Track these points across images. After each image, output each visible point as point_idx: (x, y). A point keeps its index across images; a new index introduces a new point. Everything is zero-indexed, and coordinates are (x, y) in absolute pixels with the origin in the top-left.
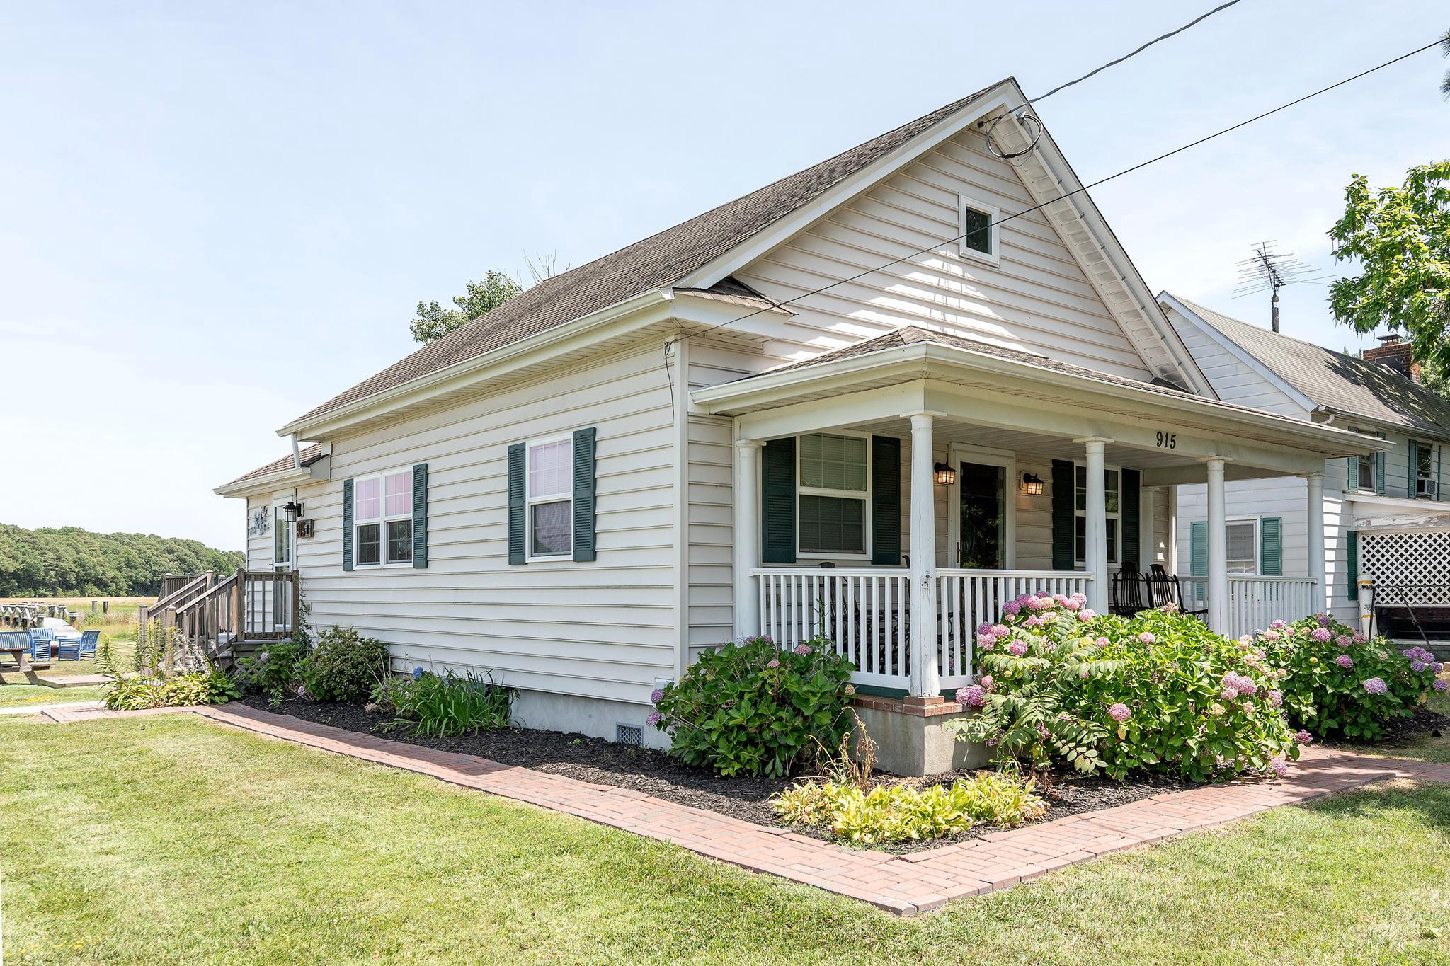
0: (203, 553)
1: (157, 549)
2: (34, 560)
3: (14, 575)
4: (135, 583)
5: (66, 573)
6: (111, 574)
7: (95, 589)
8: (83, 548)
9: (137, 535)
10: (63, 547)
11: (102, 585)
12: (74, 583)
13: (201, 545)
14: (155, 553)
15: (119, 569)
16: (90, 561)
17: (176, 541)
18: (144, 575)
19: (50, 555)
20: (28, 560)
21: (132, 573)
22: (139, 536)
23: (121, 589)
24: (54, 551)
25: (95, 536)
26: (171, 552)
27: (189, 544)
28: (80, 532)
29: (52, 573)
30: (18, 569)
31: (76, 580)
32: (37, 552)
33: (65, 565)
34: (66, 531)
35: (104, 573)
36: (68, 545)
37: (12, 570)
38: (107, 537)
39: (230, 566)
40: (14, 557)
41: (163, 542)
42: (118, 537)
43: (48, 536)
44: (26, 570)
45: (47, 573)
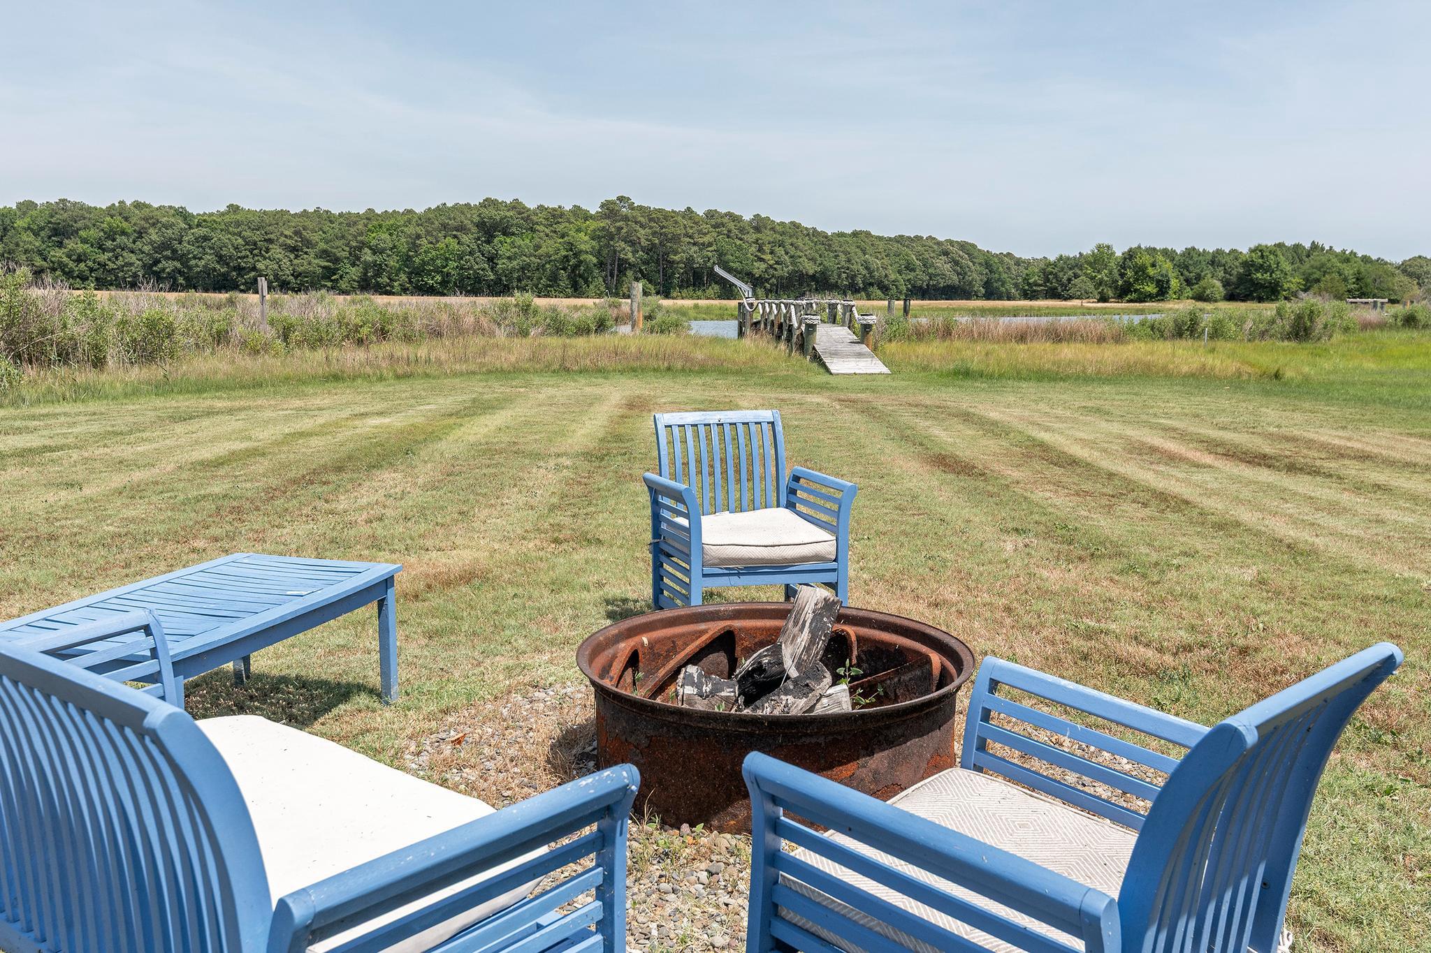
0: (976, 254)
1: (934, 251)
2: (829, 263)
3: (813, 277)
4: (914, 287)
5: (855, 276)
6: (892, 277)
7: (879, 292)
8: (870, 250)
9: (916, 237)
10: (853, 249)
11: (884, 289)
12: (861, 286)
13: (974, 246)
14: (932, 255)
15: (900, 272)
16: (876, 263)
17: (951, 242)
18: (922, 278)
19: (843, 257)
20: (825, 262)
21: (911, 276)
22: (918, 238)
23: (901, 293)
24: (846, 253)
25: (880, 238)
26: (946, 253)
27: (964, 246)
28: (868, 234)
29: (844, 276)
30: (816, 271)
31: (863, 282)
32: (832, 254)
33: (855, 267)
34: (855, 234)
35: (886, 276)
36: (858, 247)
37: (811, 272)
38: (890, 239)
39: (1001, 269)
40: (813, 259)
41: (939, 243)
42: (900, 239)
43: (841, 239)
44: (823, 273)
45: (839, 276)
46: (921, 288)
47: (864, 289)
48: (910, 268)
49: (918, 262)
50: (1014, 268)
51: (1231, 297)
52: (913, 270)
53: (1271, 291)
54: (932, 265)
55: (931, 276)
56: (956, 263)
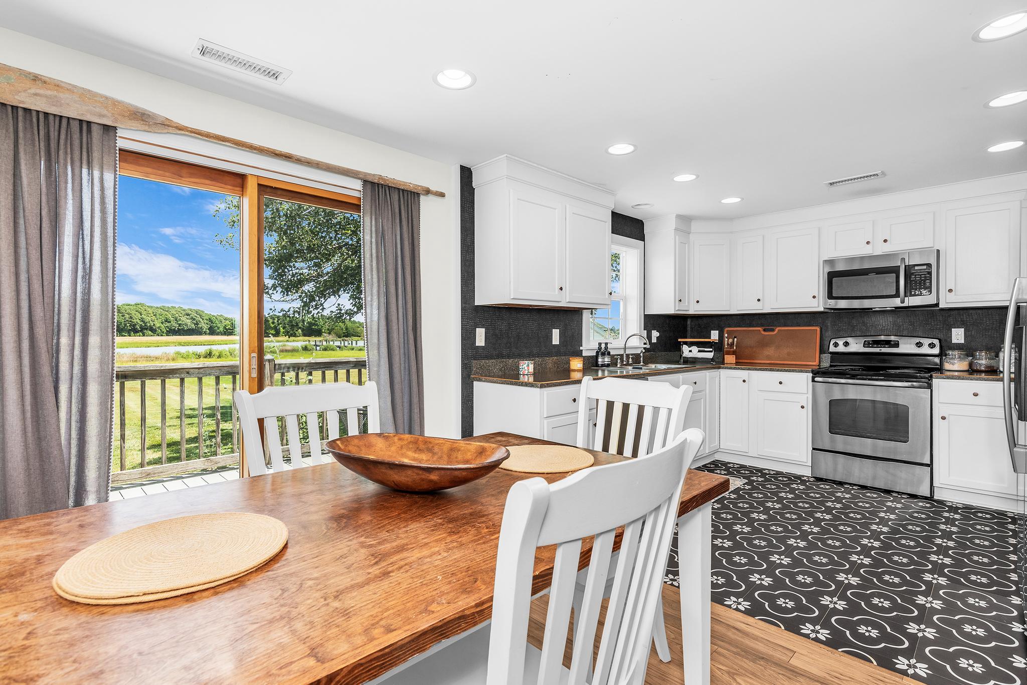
46: (174, 330)
47: (141, 331)
48: (167, 321)
49: (172, 319)
50: (223, 321)
51: (305, 335)
52: (170, 322)
53: (318, 333)
54: (180, 320)
55: (180, 325)
56: (194, 319)
